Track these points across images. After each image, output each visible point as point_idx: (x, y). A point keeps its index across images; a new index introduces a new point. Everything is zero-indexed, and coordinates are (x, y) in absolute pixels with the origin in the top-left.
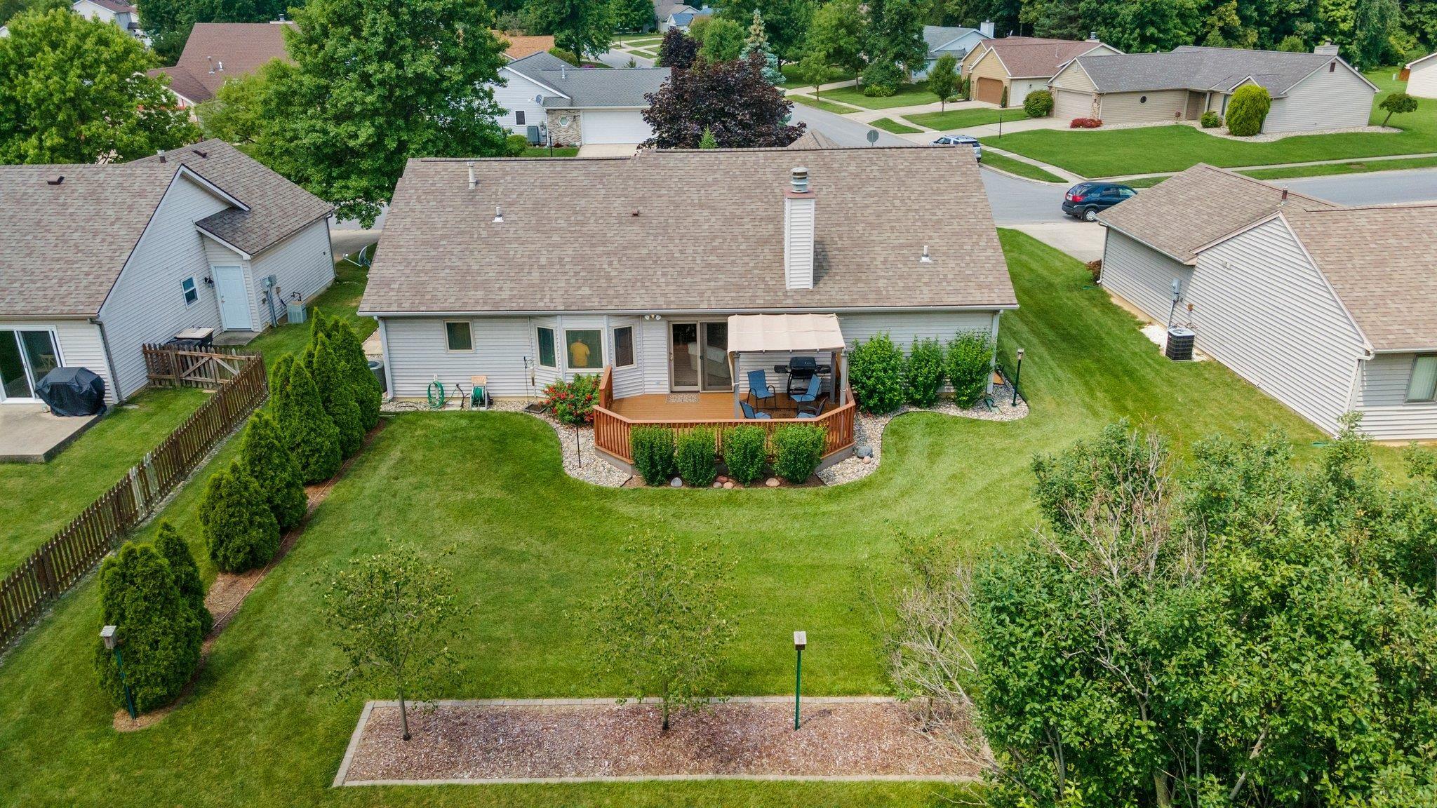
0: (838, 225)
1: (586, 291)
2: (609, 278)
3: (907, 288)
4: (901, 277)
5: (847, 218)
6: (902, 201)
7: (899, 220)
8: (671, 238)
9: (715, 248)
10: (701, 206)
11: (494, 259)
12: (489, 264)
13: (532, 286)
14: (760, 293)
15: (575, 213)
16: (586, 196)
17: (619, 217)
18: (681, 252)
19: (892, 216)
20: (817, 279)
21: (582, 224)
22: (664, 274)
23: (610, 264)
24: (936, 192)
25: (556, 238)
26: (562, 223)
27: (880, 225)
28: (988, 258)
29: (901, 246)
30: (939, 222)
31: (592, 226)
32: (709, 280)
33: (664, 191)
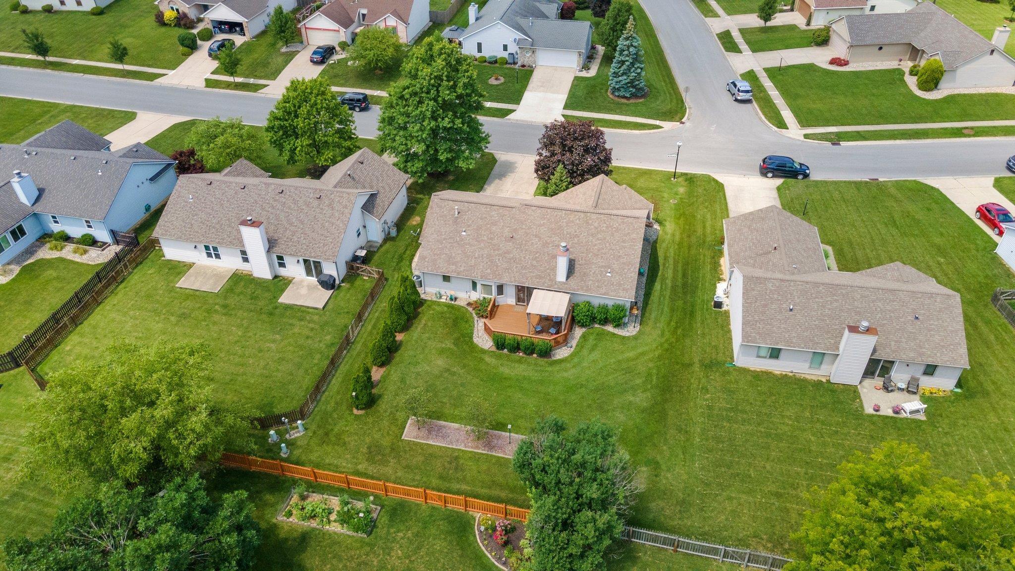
0: (583, 253)
1: (489, 271)
2: (497, 266)
3: (598, 287)
4: (598, 281)
5: (587, 250)
6: (610, 244)
7: (605, 254)
8: (522, 251)
9: (536, 258)
10: (536, 236)
11: (460, 252)
12: (458, 254)
13: (471, 266)
14: (547, 281)
15: (491, 233)
16: (495, 225)
17: (505, 238)
18: (524, 258)
19: (604, 251)
20: (568, 277)
21: (491, 239)
22: (516, 267)
23: (499, 260)
24: (624, 241)
25: (482, 245)
26: (485, 238)
27: (598, 255)
28: (631, 277)
29: (602, 267)
30: (620, 257)
31: (495, 241)
32: (531, 272)
33: (524, 227)
